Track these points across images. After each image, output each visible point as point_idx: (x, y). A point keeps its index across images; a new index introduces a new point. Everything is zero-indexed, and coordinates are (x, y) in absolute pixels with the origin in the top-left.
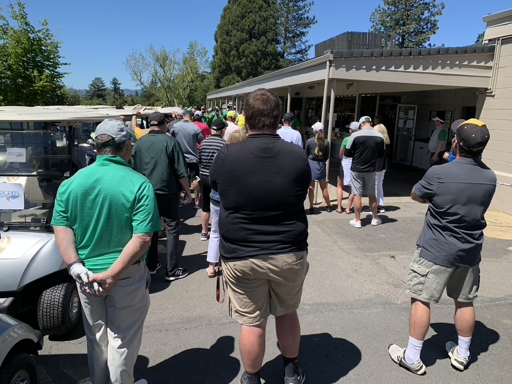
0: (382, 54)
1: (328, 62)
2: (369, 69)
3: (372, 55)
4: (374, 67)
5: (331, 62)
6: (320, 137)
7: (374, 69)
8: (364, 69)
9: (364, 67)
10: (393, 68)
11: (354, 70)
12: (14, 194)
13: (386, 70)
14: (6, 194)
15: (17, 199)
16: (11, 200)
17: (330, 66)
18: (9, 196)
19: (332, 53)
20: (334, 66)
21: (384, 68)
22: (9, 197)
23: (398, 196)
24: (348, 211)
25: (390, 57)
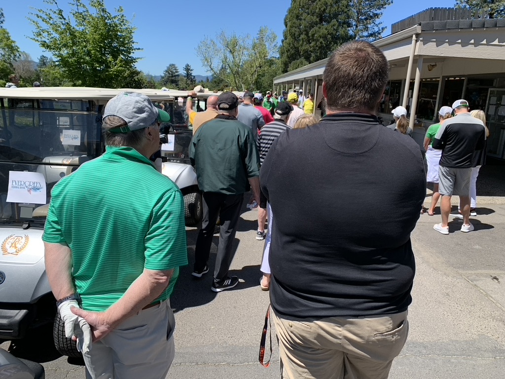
0: (484, 24)
1: (414, 36)
2: (465, 44)
3: (471, 26)
4: (472, 41)
5: (417, 35)
6: (402, 124)
7: (472, 44)
8: (459, 43)
9: (460, 41)
10: (496, 42)
11: (446, 45)
12: (35, 185)
13: (487, 44)
14: (27, 185)
15: (38, 191)
16: (32, 192)
17: (417, 41)
18: (30, 187)
19: (420, 25)
20: (421, 41)
21: (484, 42)
22: (30, 189)
23: (491, 196)
24: (430, 212)
25: (494, 29)
